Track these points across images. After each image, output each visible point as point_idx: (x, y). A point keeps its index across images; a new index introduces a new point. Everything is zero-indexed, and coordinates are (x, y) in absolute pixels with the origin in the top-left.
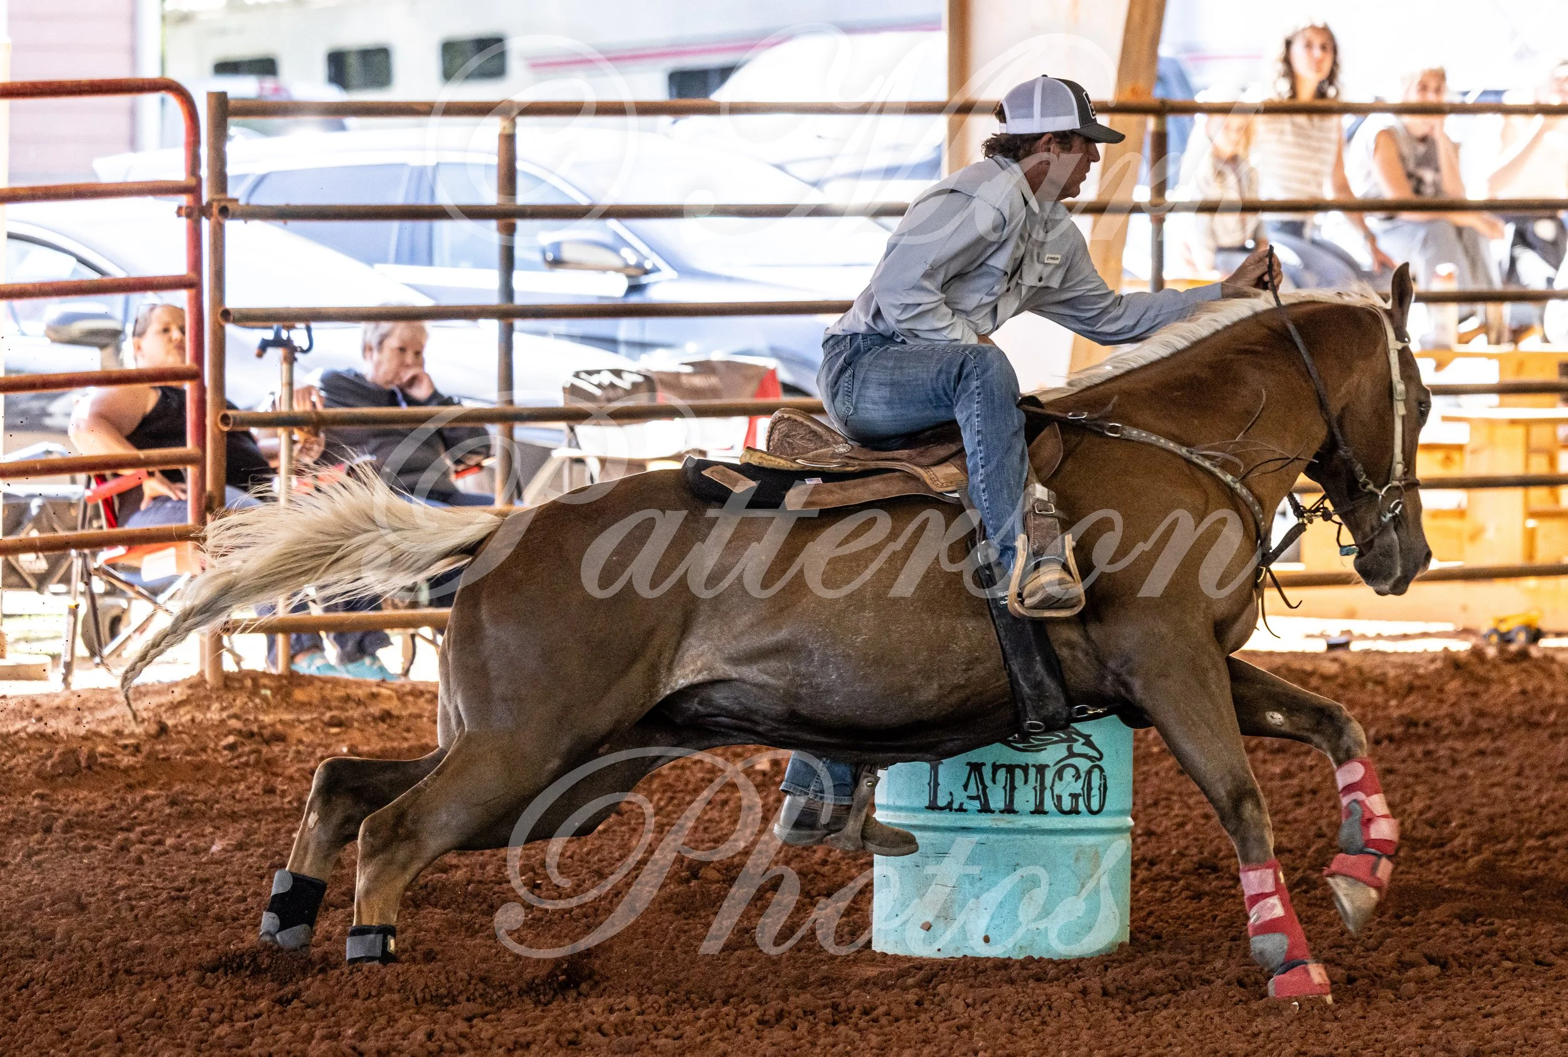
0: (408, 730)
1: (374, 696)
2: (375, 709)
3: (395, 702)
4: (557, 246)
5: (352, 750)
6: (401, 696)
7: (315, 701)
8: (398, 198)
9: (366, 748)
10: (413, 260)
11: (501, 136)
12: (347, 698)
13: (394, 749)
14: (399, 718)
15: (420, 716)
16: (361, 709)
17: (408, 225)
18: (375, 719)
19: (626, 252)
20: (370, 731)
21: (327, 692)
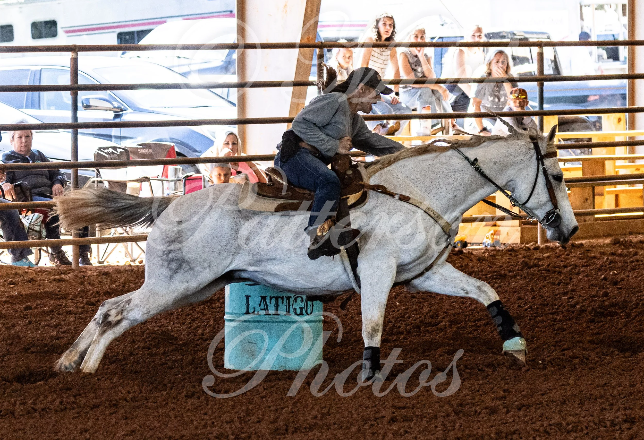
0: (40, 286)
1: (26, 273)
2: (26, 278)
3: (34, 275)
4: (88, 100)
5: (19, 293)
6: (36, 272)
7: (4, 275)
8: (26, 83)
9: (24, 293)
10: (33, 107)
11: (71, 58)
12: (16, 274)
13: (35, 293)
14: (36, 281)
15: (44, 280)
16: (22, 277)
17: (30, 93)
18: (27, 281)
19: (114, 103)
20: (26, 286)
21: (8, 271)
